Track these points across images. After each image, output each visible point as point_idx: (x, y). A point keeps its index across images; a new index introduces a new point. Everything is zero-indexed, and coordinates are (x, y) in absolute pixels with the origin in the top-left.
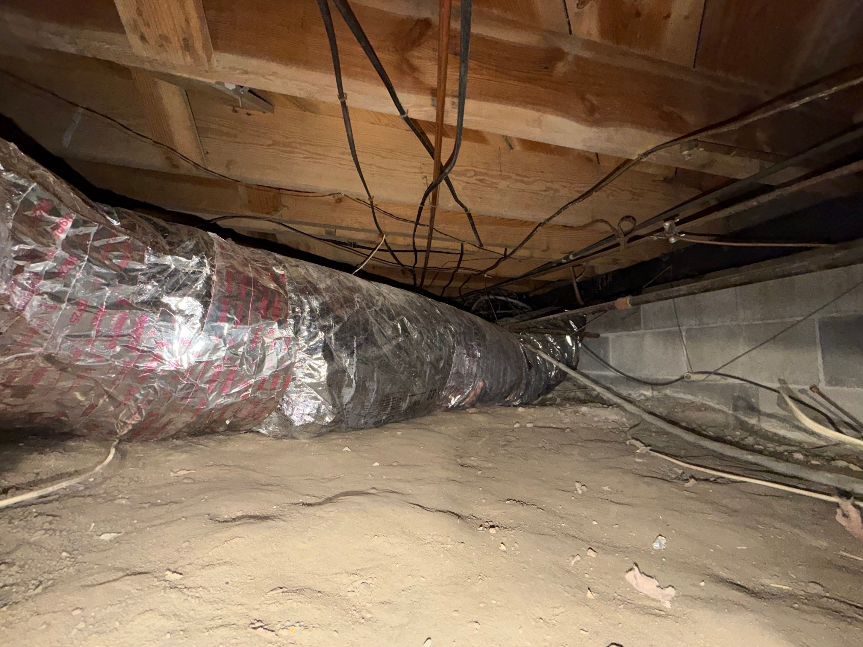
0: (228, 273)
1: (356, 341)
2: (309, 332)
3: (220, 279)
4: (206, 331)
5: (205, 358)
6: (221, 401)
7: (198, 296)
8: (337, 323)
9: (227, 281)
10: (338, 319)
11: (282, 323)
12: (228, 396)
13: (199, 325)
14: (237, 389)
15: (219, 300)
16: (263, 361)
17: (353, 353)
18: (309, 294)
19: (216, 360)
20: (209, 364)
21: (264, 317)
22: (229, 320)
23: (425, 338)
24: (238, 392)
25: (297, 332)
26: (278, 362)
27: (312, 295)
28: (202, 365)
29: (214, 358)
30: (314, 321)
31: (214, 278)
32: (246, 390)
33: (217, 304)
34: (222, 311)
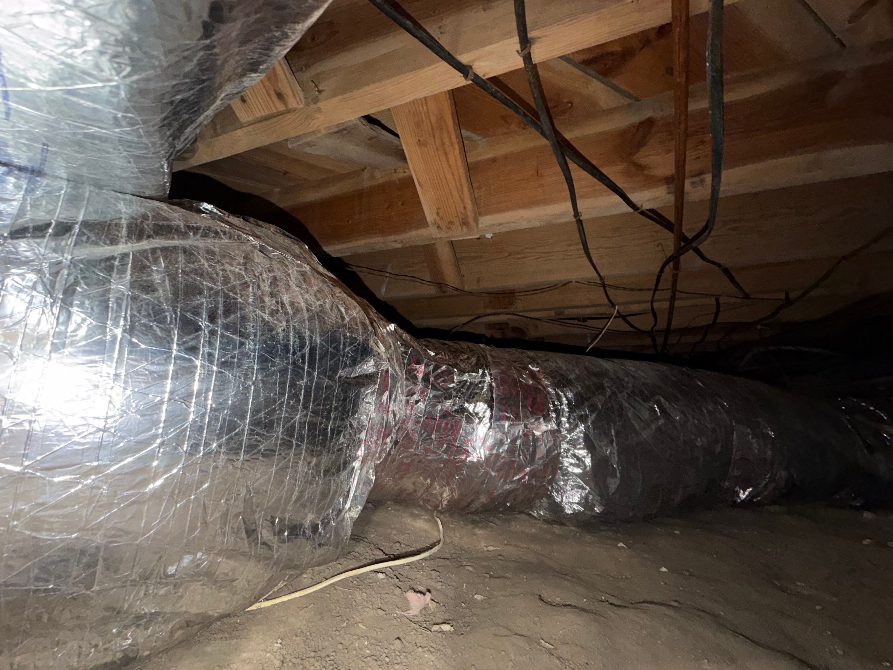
0: (502, 379)
1: (614, 428)
2: (570, 423)
3: (497, 385)
4: (494, 428)
5: (495, 452)
6: (507, 487)
7: (486, 402)
8: (592, 412)
9: (501, 385)
10: (593, 408)
11: (547, 418)
12: (512, 482)
13: (489, 424)
14: (517, 477)
15: (500, 403)
16: (534, 452)
17: (612, 441)
18: (563, 387)
19: (502, 452)
20: (498, 455)
21: (533, 413)
22: (508, 418)
23: (691, 418)
24: (518, 479)
25: (559, 424)
26: (547, 452)
27: (566, 387)
28: (493, 456)
29: (501, 450)
30: (572, 413)
31: (493, 384)
32: (523, 477)
33: (498, 405)
34: (502, 411)
